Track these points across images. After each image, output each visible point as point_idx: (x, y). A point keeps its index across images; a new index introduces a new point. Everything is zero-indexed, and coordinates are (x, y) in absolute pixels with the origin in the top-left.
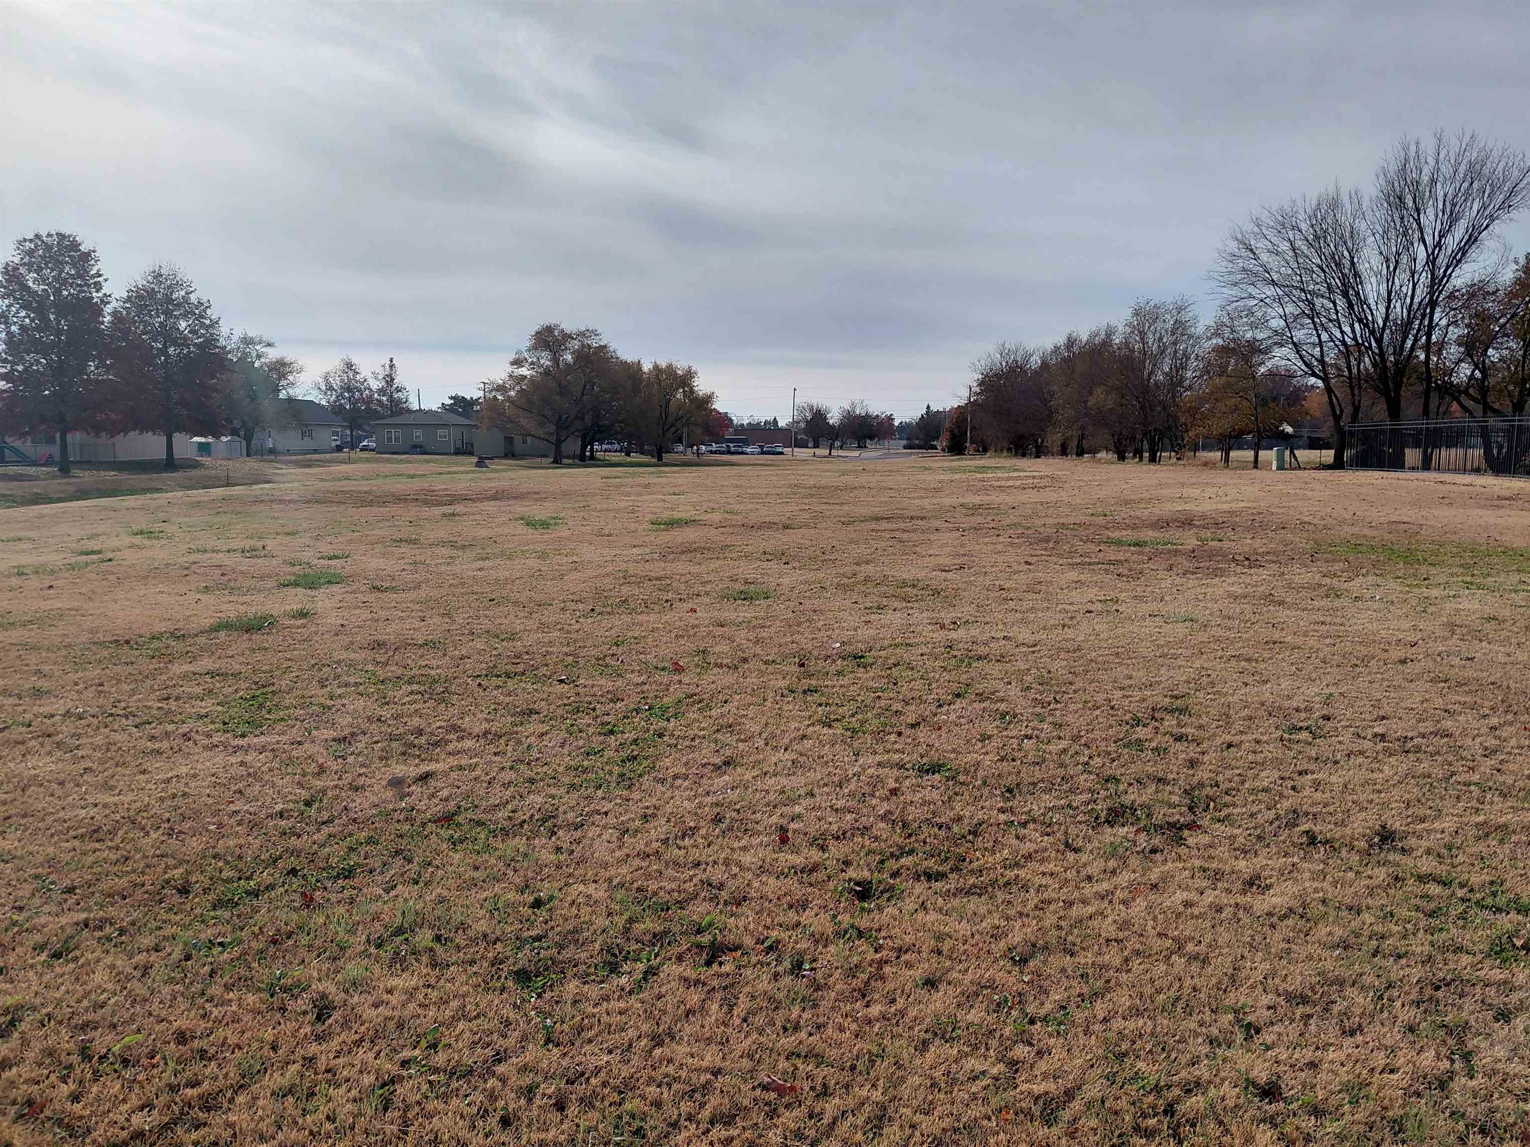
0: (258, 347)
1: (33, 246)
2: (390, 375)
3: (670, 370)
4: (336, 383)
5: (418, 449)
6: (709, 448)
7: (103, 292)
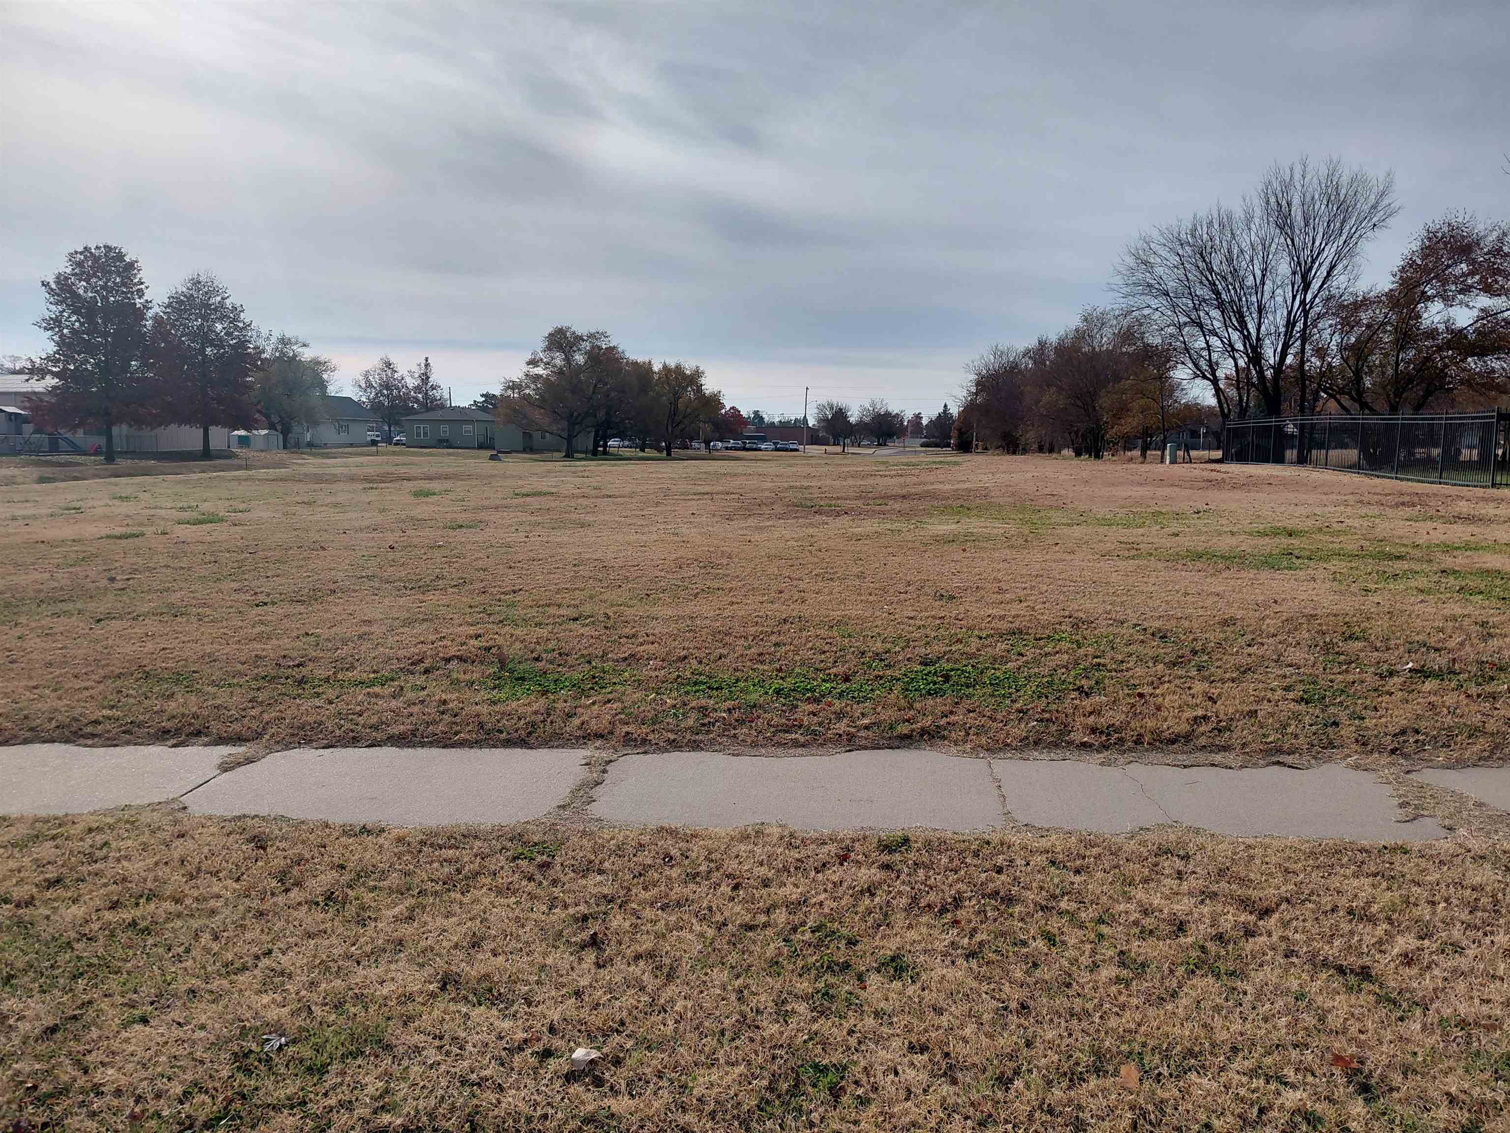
0: (294, 347)
1: (82, 257)
2: (425, 374)
3: (679, 369)
4: (375, 380)
5: (445, 443)
6: (726, 445)
7: (145, 298)
